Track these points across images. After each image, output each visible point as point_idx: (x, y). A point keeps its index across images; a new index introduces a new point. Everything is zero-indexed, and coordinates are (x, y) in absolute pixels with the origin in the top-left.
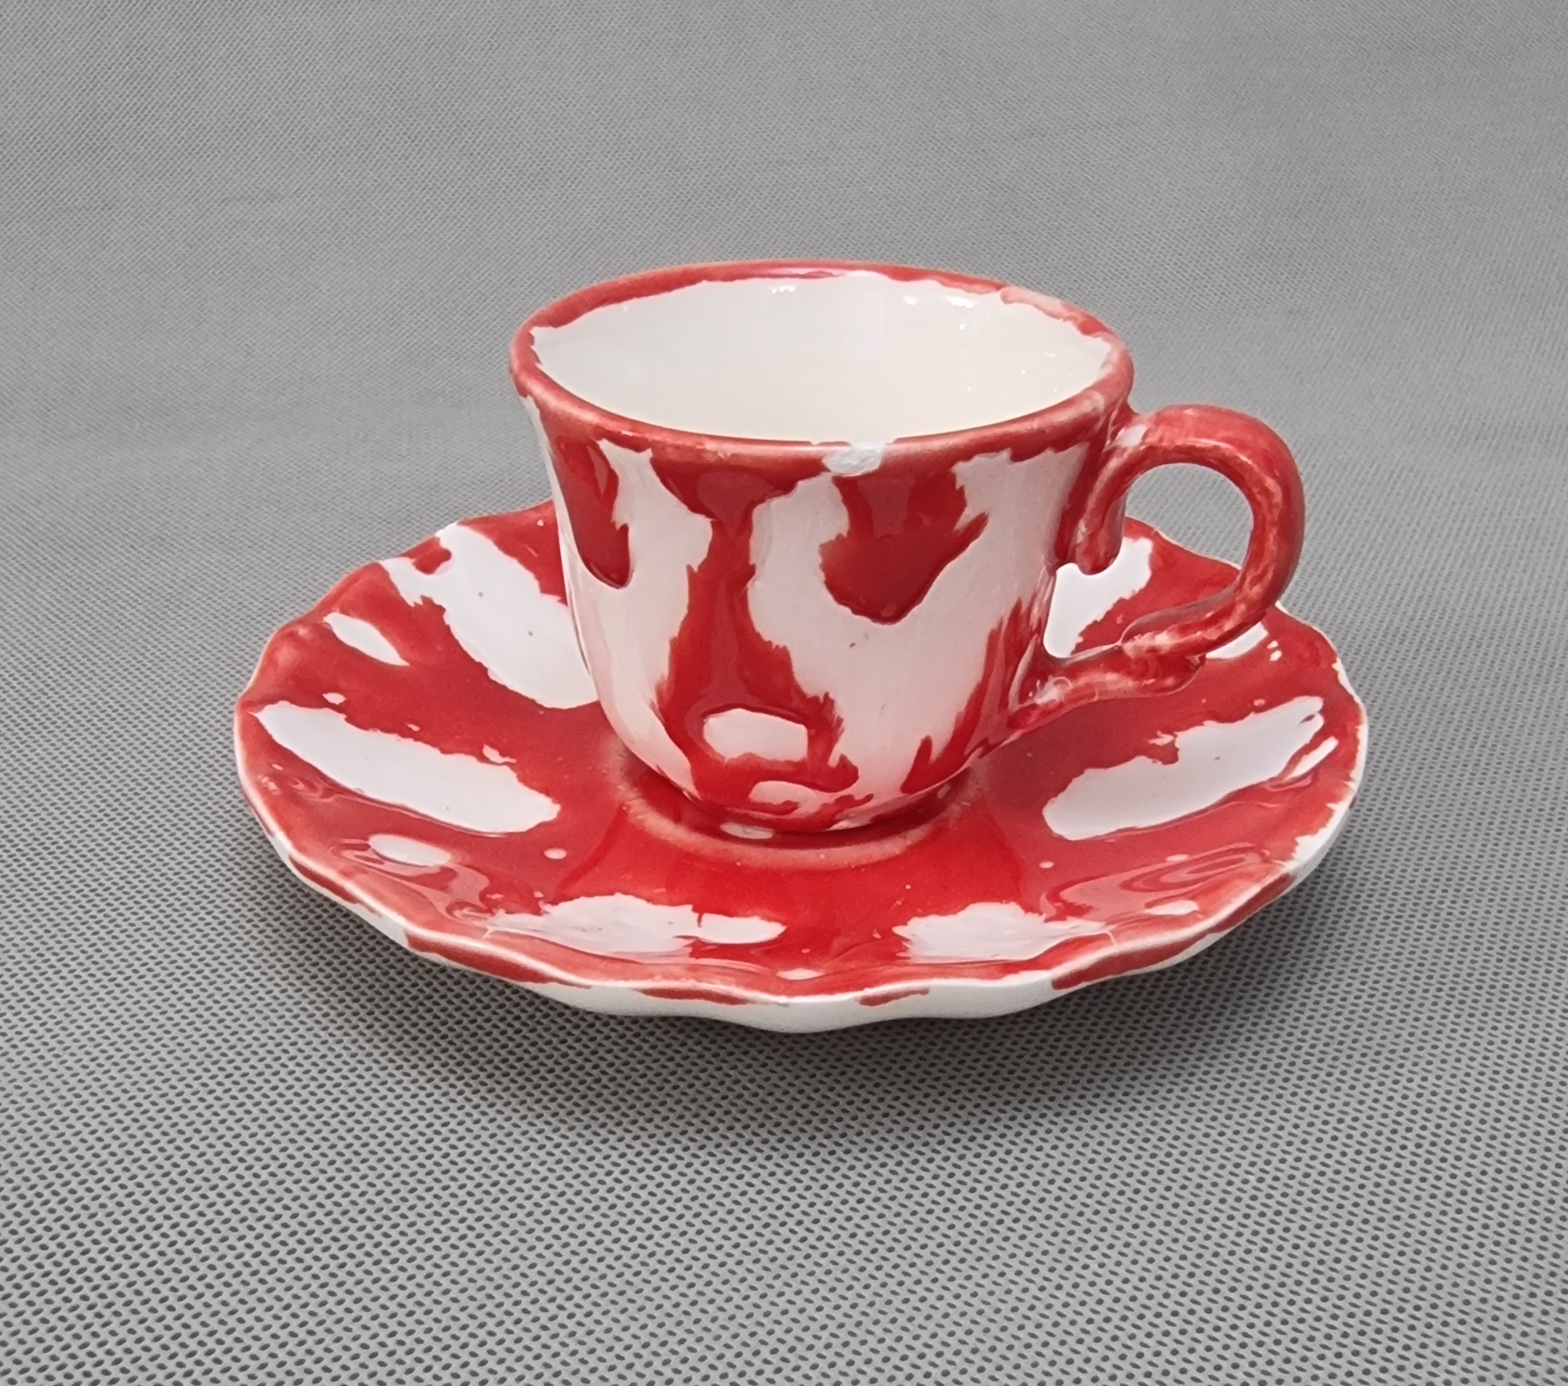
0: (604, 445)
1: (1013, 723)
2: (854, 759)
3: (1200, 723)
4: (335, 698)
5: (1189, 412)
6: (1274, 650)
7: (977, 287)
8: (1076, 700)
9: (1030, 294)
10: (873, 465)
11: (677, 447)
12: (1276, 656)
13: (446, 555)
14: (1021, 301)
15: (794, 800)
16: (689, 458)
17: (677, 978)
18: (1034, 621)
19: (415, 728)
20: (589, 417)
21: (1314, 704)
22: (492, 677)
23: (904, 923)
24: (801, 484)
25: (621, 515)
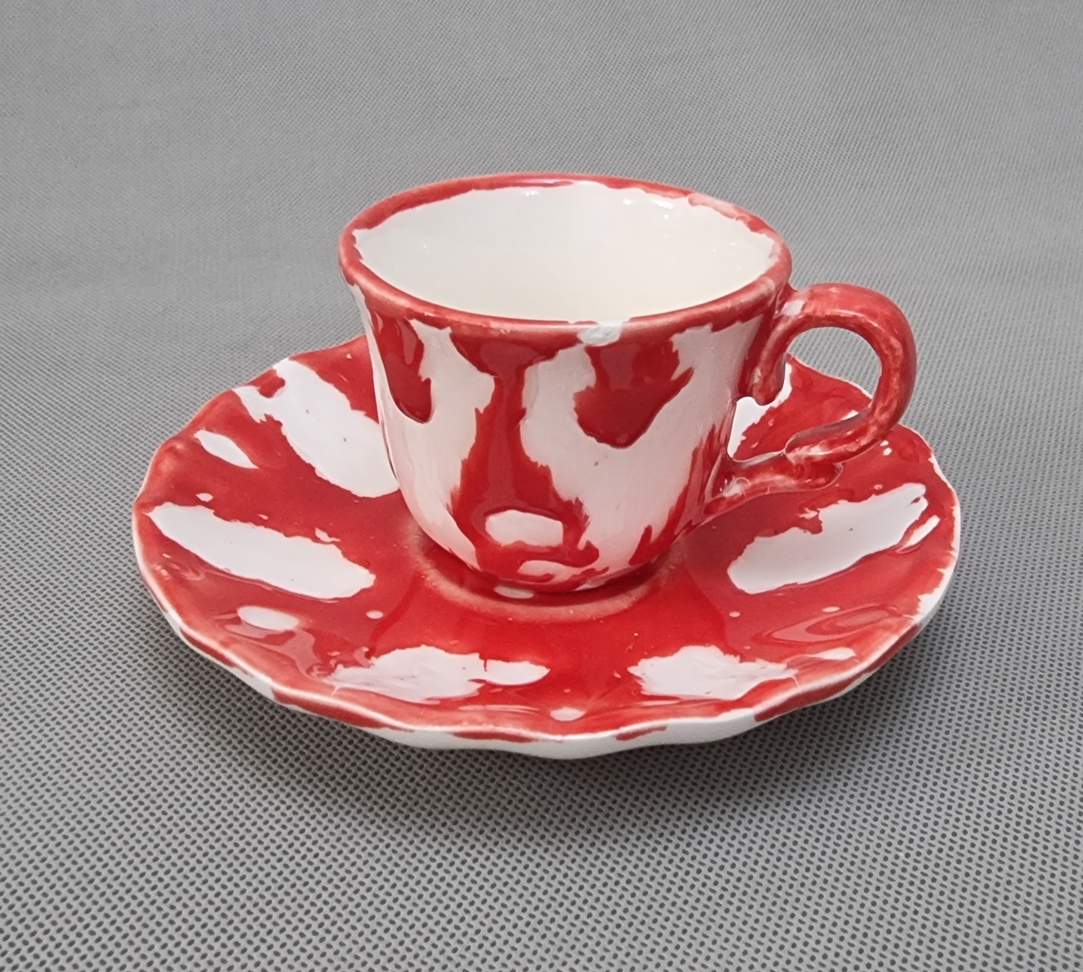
0: (415, 323)
1: (708, 510)
2: (595, 543)
3: (835, 502)
4: (205, 497)
5: (833, 290)
6: (885, 447)
7: (670, 193)
8: (754, 493)
9: (709, 199)
10: (615, 338)
11: (470, 326)
12: (888, 452)
13: (281, 383)
14: (704, 204)
15: (551, 572)
16: (478, 333)
17: (480, 724)
18: (723, 437)
19: (265, 517)
20: (403, 303)
21: (919, 489)
22: (318, 474)
23: (635, 663)
24: (561, 352)
25: (425, 372)
